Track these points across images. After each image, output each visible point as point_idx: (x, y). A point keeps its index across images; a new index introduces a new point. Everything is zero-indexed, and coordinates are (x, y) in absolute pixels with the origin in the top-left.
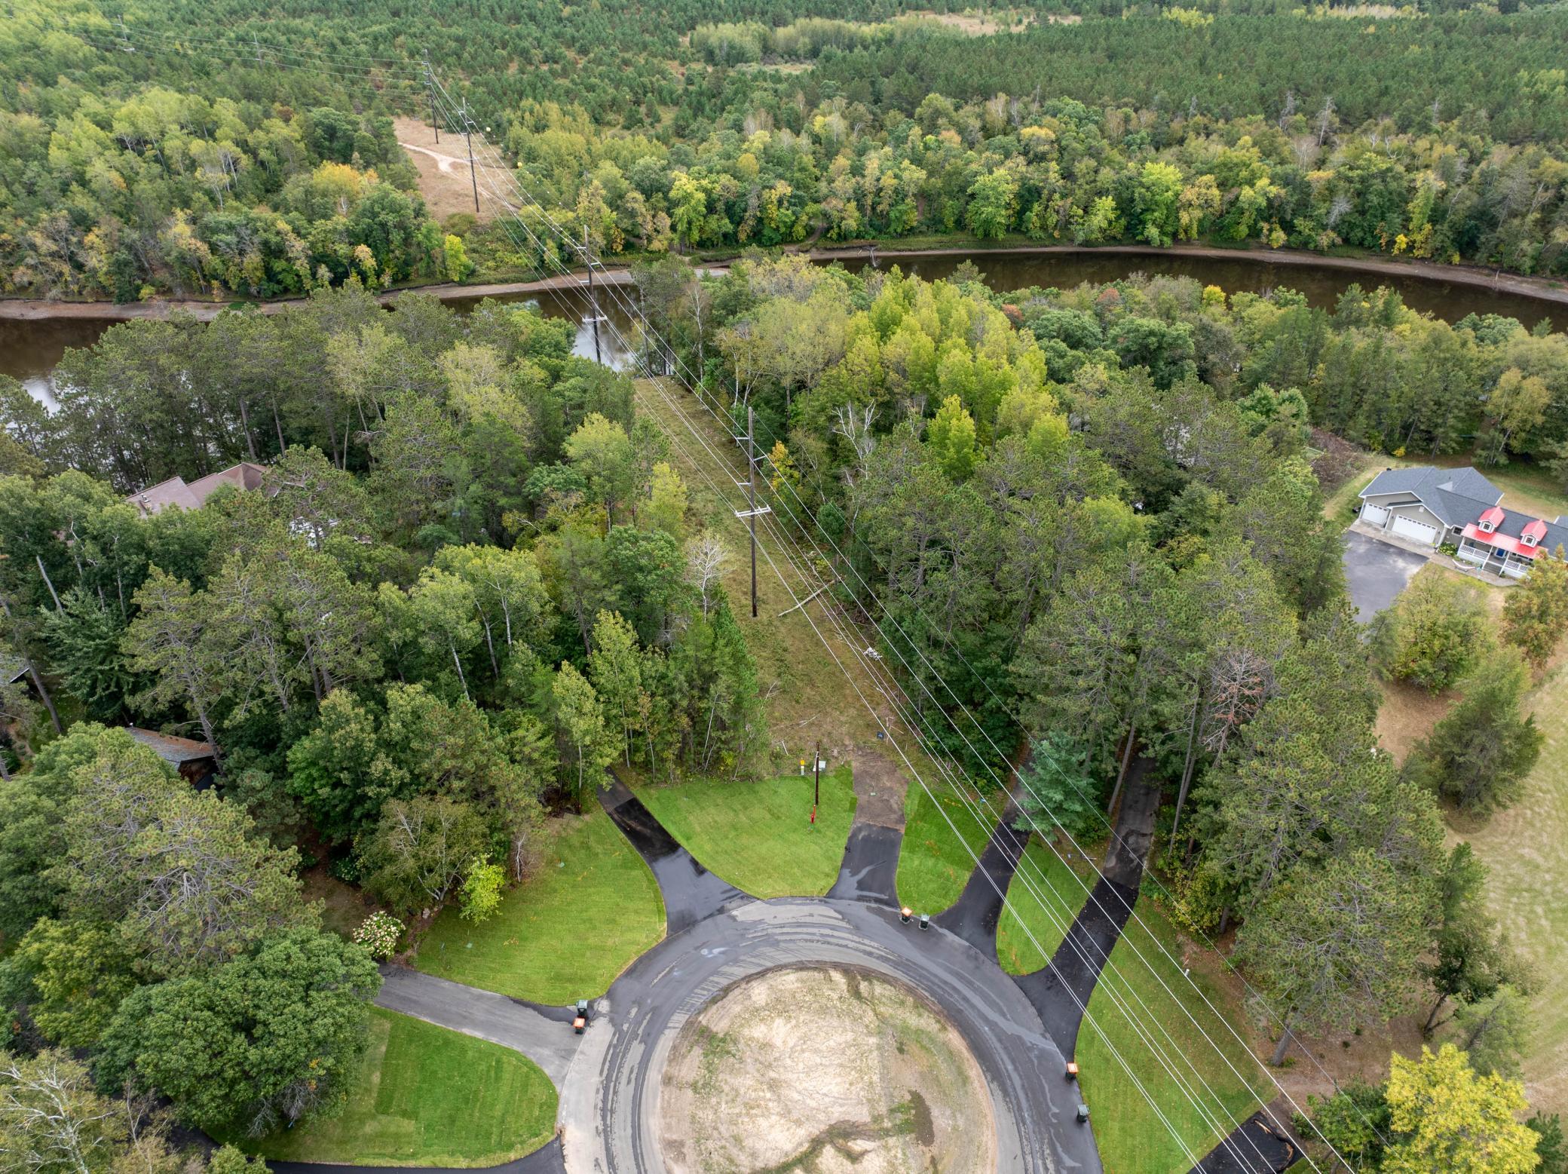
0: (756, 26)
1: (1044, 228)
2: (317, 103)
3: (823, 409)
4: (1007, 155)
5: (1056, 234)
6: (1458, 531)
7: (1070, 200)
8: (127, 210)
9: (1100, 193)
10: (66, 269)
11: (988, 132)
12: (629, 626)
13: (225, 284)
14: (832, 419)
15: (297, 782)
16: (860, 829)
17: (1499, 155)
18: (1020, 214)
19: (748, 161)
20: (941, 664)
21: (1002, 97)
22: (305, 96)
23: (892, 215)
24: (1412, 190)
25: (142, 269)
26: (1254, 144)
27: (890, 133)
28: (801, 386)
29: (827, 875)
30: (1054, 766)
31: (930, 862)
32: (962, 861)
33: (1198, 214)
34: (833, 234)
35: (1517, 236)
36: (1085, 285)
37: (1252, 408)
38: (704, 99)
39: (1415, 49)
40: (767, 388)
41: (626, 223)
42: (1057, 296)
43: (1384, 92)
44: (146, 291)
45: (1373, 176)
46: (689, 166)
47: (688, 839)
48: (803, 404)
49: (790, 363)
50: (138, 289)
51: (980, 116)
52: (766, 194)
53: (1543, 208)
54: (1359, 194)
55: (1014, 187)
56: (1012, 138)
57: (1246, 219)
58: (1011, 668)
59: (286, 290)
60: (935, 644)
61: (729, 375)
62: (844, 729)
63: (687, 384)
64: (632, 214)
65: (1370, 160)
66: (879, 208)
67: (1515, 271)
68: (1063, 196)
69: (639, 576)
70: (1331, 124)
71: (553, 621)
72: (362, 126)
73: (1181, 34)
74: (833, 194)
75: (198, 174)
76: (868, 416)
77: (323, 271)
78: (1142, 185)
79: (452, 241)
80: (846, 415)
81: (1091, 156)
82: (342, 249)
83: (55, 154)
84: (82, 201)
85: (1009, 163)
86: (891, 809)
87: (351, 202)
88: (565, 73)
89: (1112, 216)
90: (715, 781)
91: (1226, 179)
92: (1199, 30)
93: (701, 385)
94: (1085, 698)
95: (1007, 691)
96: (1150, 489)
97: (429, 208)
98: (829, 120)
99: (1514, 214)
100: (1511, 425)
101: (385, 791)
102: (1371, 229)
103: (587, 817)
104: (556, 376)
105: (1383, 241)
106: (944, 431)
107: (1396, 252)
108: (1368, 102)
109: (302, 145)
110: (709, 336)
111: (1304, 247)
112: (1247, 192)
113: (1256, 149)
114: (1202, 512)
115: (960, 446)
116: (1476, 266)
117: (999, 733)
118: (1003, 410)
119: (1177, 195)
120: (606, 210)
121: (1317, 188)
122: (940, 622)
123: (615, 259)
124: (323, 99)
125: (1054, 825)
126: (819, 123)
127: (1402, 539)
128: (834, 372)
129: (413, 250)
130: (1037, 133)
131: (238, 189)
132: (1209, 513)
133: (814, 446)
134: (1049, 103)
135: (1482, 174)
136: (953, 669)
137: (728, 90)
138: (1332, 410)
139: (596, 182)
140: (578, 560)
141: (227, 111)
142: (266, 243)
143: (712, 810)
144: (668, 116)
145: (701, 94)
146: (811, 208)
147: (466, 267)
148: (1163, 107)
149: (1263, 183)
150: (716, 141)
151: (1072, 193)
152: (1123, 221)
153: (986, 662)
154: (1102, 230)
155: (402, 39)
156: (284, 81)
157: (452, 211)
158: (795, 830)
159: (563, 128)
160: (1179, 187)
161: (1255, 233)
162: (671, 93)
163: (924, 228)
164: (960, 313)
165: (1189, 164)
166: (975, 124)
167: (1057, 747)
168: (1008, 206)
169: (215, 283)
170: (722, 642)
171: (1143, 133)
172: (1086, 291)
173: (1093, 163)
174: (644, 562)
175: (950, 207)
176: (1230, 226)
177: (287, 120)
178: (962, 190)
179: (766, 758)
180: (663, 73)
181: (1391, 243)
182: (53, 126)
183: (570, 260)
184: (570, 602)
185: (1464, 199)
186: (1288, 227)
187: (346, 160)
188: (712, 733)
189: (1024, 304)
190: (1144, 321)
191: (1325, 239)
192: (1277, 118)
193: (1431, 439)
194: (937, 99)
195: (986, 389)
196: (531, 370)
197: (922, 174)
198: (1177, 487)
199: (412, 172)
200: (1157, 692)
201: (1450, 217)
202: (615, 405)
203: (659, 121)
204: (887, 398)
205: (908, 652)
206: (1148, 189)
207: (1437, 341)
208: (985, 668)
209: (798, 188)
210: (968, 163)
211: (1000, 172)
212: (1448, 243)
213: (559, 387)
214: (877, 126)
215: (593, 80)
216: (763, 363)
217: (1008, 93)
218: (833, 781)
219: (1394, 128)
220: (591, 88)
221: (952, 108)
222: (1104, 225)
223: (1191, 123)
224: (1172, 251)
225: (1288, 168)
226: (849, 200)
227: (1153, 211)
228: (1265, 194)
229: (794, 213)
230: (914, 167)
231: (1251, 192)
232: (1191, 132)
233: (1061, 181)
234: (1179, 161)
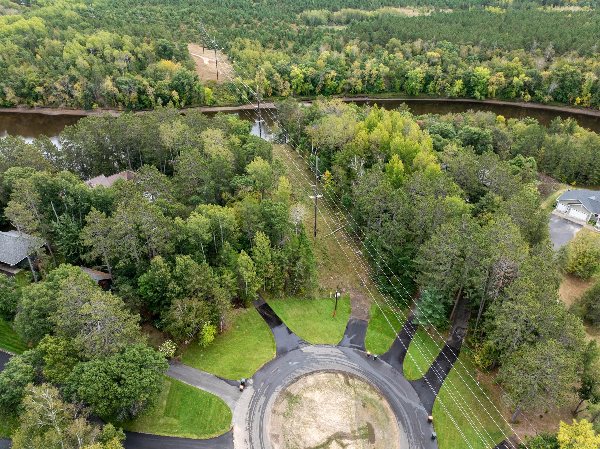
0: (326, 11)
1: (434, 91)
2: (160, 37)
3: (345, 158)
4: (421, 63)
5: (439, 94)
6: (596, 216)
7: (445, 80)
8: (90, 76)
9: (457, 78)
10: (67, 97)
11: (414, 53)
12: (268, 238)
13: (123, 104)
14: (349, 162)
15: (141, 290)
16: (352, 320)
18: (425, 85)
19: (320, 62)
20: (387, 258)
21: (420, 40)
22: (156, 35)
23: (375, 85)
24: (584, 80)
25: (94, 97)
26: (520, 60)
27: (376, 53)
28: (337, 149)
29: (339, 337)
30: (429, 300)
31: (379, 335)
32: (391, 335)
33: (496, 87)
34: (352, 91)
36: (450, 114)
37: (514, 164)
38: (305, 39)
39: (588, 24)
40: (324, 149)
41: (273, 85)
42: (438, 117)
43: (574, 41)
44: (95, 106)
45: (568, 74)
46: (298, 64)
47: (286, 320)
48: (338, 156)
49: (333, 140)
50: (92, 105)
51: (411, 47)
52: (327, 75)
54: (562, 81)
55: (423, 75)
56: (423, 56)
57: (516, 90)
58: (414, 261)
59: (146, 107)
60: (385, 250)
61: (310, 144)
62: (348, 281)
63: (293, 147)
64: (276, 82)
65: (567, 68)
66: (370, 82)
68: (442, 79)
69: (272, 219)
70: (551, 53)
71: (239, 235)
72: (176, 46)
73: (492, 17)
74: (353, 76)
75: (115, 63)
76: (363, 161)
77: (160, 100)
78: (474, 75)
79: (208, 90)
80: (354, 160)
81: (454, 64)
82: (167, 92)
83: (65, 54)
84: (73, 72)
85: (422, 66)
86: (364, 313)
87: (171, 74)
88: (253, 28)
89: (461, 87)
90: (297, 299)
91: (508, 74)
92: (500, 16)
93: (299, 147)
94: (443, 274)
95: (412, 270)
96: (472, 194)
97: (199, 77)
98: (352, 48)
101: (174, 295)
102: (566, 95)
103: (248, 309)
104: (244, 142)
105: (570, 100)
106: (392, 168)
107: (576, 104)
108: (567, 44)
109: (154, 53)
110: (303, 129)
111: (538, 101)
112: (516, 79)
113: (520, 63)
114: (492, 204)
115: (398, 174)
117: (408, 286)
118: (415, 161)
119: (488, 80)
120: (266, 80)
121: (544, 78)
122: (387, 242)
123: (268, 99)
124: (162, 36)
125: (428, 323)
126: (348, 48)
127: (573, 218)
128: (350, 144)
129: (193, 93)
130: (433, 54)
131: (130, 69)
132: (495, 204)
133: (341, 172)
134: (438, 43)
136: (391, 260)
137: (314, 35)
138: (547, 166)
139: (263, 69)
140: (249, 212)
141: (127, 40)
142: (139, 89)
143: (296, 309)
144: (291, 45)
145: (304, 37)
146: (344, 81)
147: (212, 100)
148: (484, 45)
149: (523, 76)
150: (309, 55)
151: (446, 78)
152: (466, 89)
153: (404, 258)
154: (457, 93)
155: (192, 14)
156: (149, 29)
157: (209, 79)
158: (327, 319)
159: (251, 48)
160: (488, 77)
161: (518, 95)
162: (292, 36)
163: (387, 90)
164: (400, 123)
165: (493, 68)
166: (409, 50)
167: (431, 292)
168: (421, 82)
169: (120, 103)
170: (302, 245)
171: (475, 55)
172: (450, 116)
173: (455, 67)
174: (274, 213)
175: (398, 82)
176: (508, 92)
177: (149, 43)
178: (403, 76)
179: (317, 291)
180: (290, 29)
181: (574, 101)
182: (65, 44)
183: (251, 98)
184: (245, 227)
186: (532, 94)
187: (170, 59)
188: (297, 280)
189: (425, 120)
190: (473, 128)
191: (547, 99)
192: (530, 50)
193: (587, 179)
194: (394, 41)
195: (409, 153)
196: (235, 139)
197: (388, 69)
198: (483, 193)
199: (194, 64)
200: (471, 273)
201: (598, 91)
202: (266, 154)
203: (287, 47)
204: (370, 155)
205: (374, 253)
206: (476, 77)
207: (591, 140)
208: (404, 261)
209: (339, 73)
210: (406, 65)
211: (418, 69)
212: (597, 101)
213: (245, 146)
214: (371, 50)
215: (263, 31)
216: (323, 140)
217: (423, 38)
218: (343, 301)
219: (577, 55)
220: (262, 34)
221: (400, 44)
222: (458, 91)
223: (495, 52)
224: (485, 102)
225: (533, 70)
226: (359, 79)
227: (478, 86)
228: (523, 80)
229: (337, 83)
230: (384, 66)
231: (518, 79)
232: (494, 55)
233: (442, 73)
234: (489, 66)
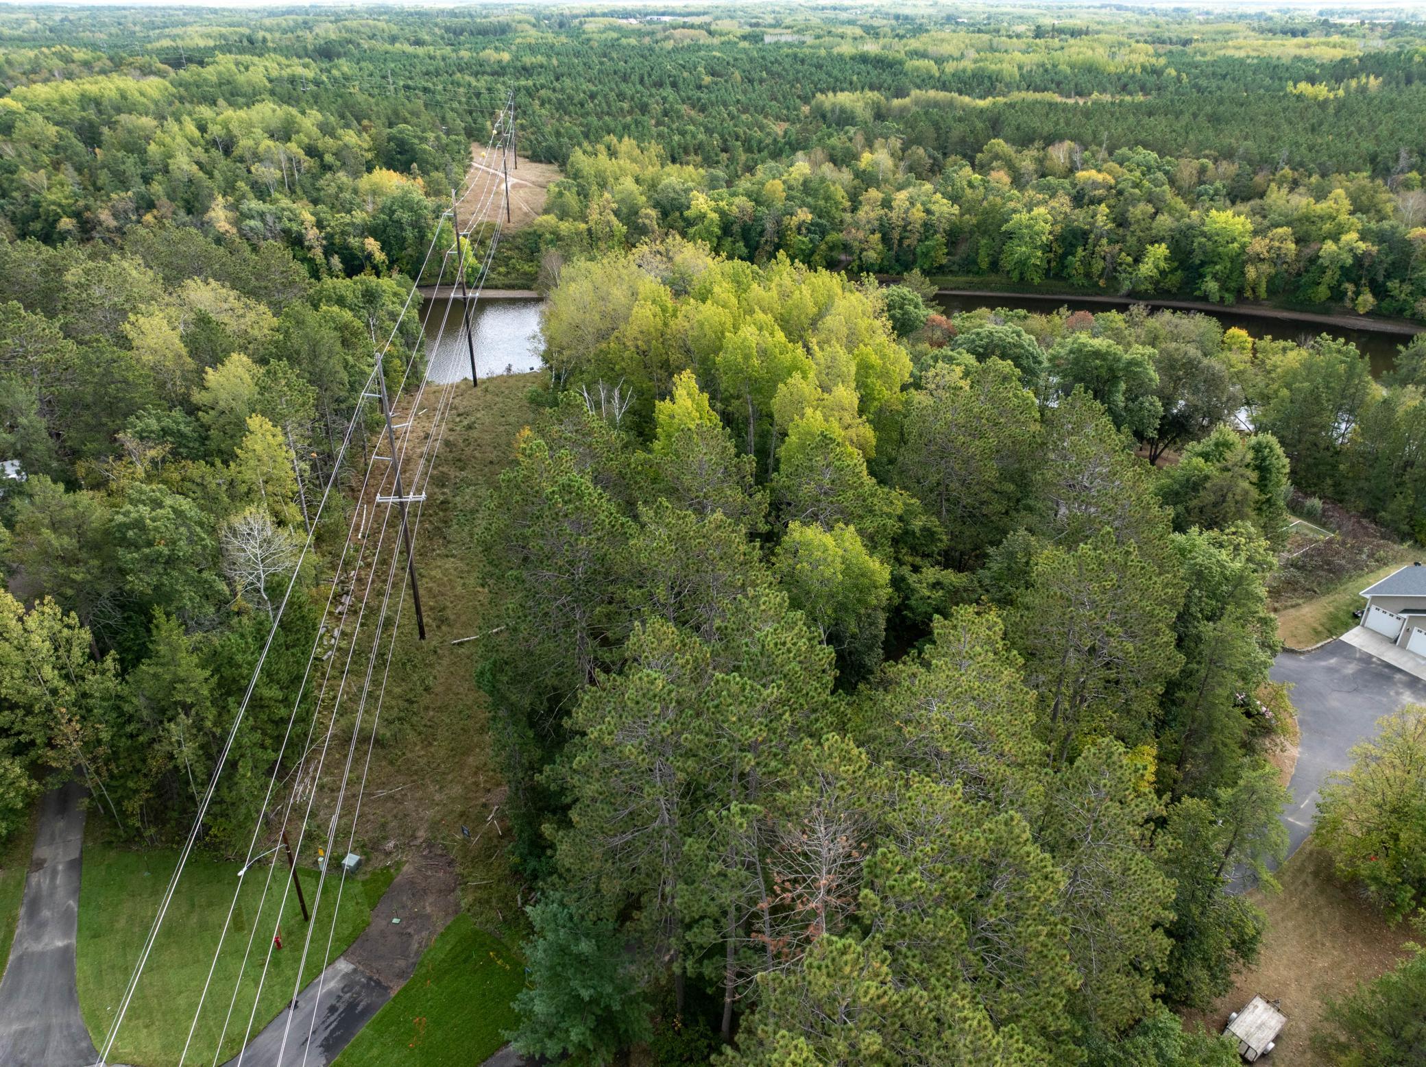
0: (873, 95)
1: (1088, 275)
4: (1054, 196)
5: (1102, 283)
7: (1117, 247)
9: (1154, 241)
11: (1042, 173)
18: (1062, 258)
19: (776, 189)
21: (1068, 144)
23: (919, 250)
26: (1348, 198)
27: (943, 175)
31: (395, 1057)
32: (445, 1066)
33: (1267, 269)
34: (854, 265)
37: (1205, 455)
51: (1039, 161)
52: (787, 220)
55: (1055, 228)
56: (1067, 181)
57: (1329, 278)
64: (643, 230)
68: (1112, 242)
73: (1302, 105)
74: (857, 223)
75: (253, 168)
77: (336, 261)
78: (1203, 234)
81: (1149, 201)
82: (354, 242)
83: (152, 148)
84: (156, 188)
85: (1053, 203)
87: (377, 199)
89: (1165, 266)
91: (1306, 233)
109: (367, 154)
111: (1398, 314)
112: (1329, 246)
113: (1348, 202)
118: (776, 404)
119: (1244, 247)
120: (617, 224)
121: (1420, 249)
126: (866, 159)
127: (1419, 664)
130: (1095, 177)
134: (1120, 152)
139: (610, 196)
141: (312, 121)
142: (288, 232)
146: (835, 238)
148: (1247, 158)
149: (1351, 237)
152: (1179, 273)
154: (1153, 280)
157: (485, 220)
160: (1246, 239)
161: (1337, 295)
163: (955, 268)
165: (1264, 216)
166: (1031, 166)
168: (1047, 248)
171: (1219, 184)
172: (1062, 316)
173: (1150, 209)
174: (134, 533)
175: (984, 247)
176: (1307, 286)
177: (362, 132)
178: (996, 228)
180: (762, 128)
186: (1379, 291)
187: (407, 170)
190: (1091, 341)
192: (1386, 175)
194: (999, 144)
197: (956, 209)
206: (1210, 239)
209: (820, 216)
210: (1010, 199)
211: (1041, 211)
215: (690, 127)
217: (1077, 141)
221: (1014, 155)
222: (1155, 274)
223: (1278, 175)
224: (1234, 310)
225: (1386, 225)
226: (873, 232)
227: (1216, 263)
228: (1351, 250)
229: (811, 241)
230: (945, 201)
231: (1334, 247)
232: (1273, 185)
233: (1111, 225)
234: (1254, 212)
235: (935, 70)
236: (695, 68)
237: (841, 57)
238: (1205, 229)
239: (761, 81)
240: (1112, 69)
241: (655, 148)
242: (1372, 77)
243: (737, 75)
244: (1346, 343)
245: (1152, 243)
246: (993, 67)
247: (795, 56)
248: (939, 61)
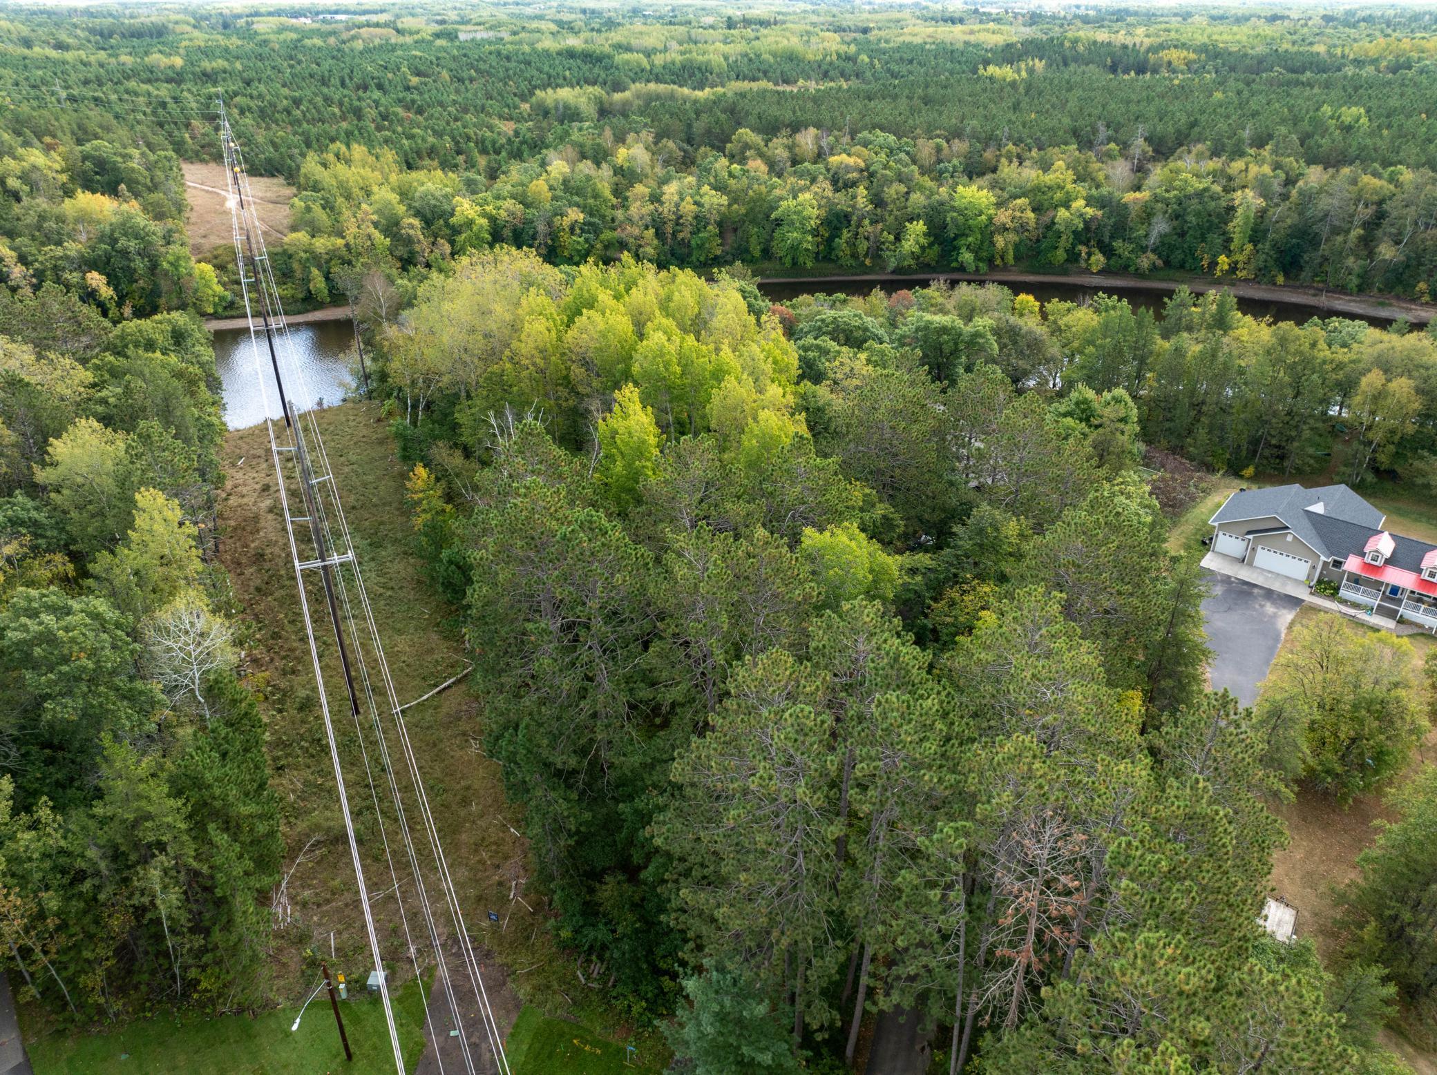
1: (854, 256)
4: (814, 181)
5: (868, 262)
6: (1337, 564)
7: (880, 226)
11: (795, 160)
17: (1314, 176)
19: (541, 189)
21: (812, 131)
23: (693, 242)
24: (1231, 209)
26: (1068, 169)
27: (698, 166)
33: (1012, 237)
35: (1340, 254)
39: (1219, 96)
43: (1193, 125)
45: (1189, 197)
46: (474, 193)
51: (790, 148)
52: (558, 221)
53: (1366, 225)
54: (1177, 216)
55: (821, 213)
56: (821, 166)
57: (1065, 242)
64: (409, 241)
65: (1186, 181)
66: (681, 236)
67: (1342, 290)
68: (873, 222)
70: (1144, 152)
72: (136, 160)
73: (996, 85)
74: (629, 220)
78: (953, 209)
79: (206, 271)
81: (901, 181)
85: (815, 188)
87: (92, 228)
89: (924, 241)
91: (1041, 203)
97: (187, 237)
98: (634, 152)
99: (1336, 231)
100: (1377, 436)
102: (1192, 251)
105: (1205, 263)
107: (1218, 273)
108: (1179, 132)
109: (61, 176)
111: (1124, 270)
112: (1062, 213)
113: (1070, 173)
114: (995, 548)
116: (1301, 286)
119: (990, 219)
120: (378, 236)
121: (1134, 212)
126: (623, 156)
128: (497, 367)
129: (159, 280)
130: (846, 161)
132: (1006, 548)
134: (860, 136)
135: (1301, 193)
139: (366, 207)
145: (523, 142)
146: (608, 236)
148: (974, 136)
149: (1079, 204)
150: (514, 174)
151: (882, 219)
152: (936, 248)
154: (914, 255)
155: (238, 99)
159: (362, 165)
160: (992, 211)
161: (1073, 257)
162: (494, 143)
163: (730, 258)
165: (1002, 189)
166: (783, 154)
168: (815, 232)
171: (955, 161)
173: (903, 188)
174: (38, 650)
175: (755, 235)
176: (1047, 251)
177: (49, 151)
178: (766, 216)
180: (490, 128)
181: (1213, 264)
185: (1283, 216)
186: (1108, 251)
190: (938, 319)
192: (1091, 147)
193: (1284, 456)
194: (746, 134)
197: (724, 200)
201: (1271, 236)
206: (960, 213)
207: (1283, 341)
209: (591, 215)
210: (774, 187)
211: (805, 197)
212: (1271, 263)
215: (416, 131)
217: (818, 126)
219: (1208, 154)
220: (411, 137)
221: (762, 144)
222: (916, 249)
223: (1004, 151)
225: (1104, 190)
226: (647, 228)
227: (967, 236)
228: (1081, 215)
229: (587, 240)
230: (714, 192)
231: (1067, 214)
232: (1003, 160)
233: (870, 207)
234: (992, 187)
235: (645, 63)
236: (399, 70)
237: (547, 53)
238: (956, 204)
239: (471, 80)
240: (810, 57)
241: (389, 155)
242: (1037, 61)
243: (445, 75)
244: (1119, 300)
245: (911, 220)
246: (700, 58)
247: (499, 53)
248: (648, 54)
